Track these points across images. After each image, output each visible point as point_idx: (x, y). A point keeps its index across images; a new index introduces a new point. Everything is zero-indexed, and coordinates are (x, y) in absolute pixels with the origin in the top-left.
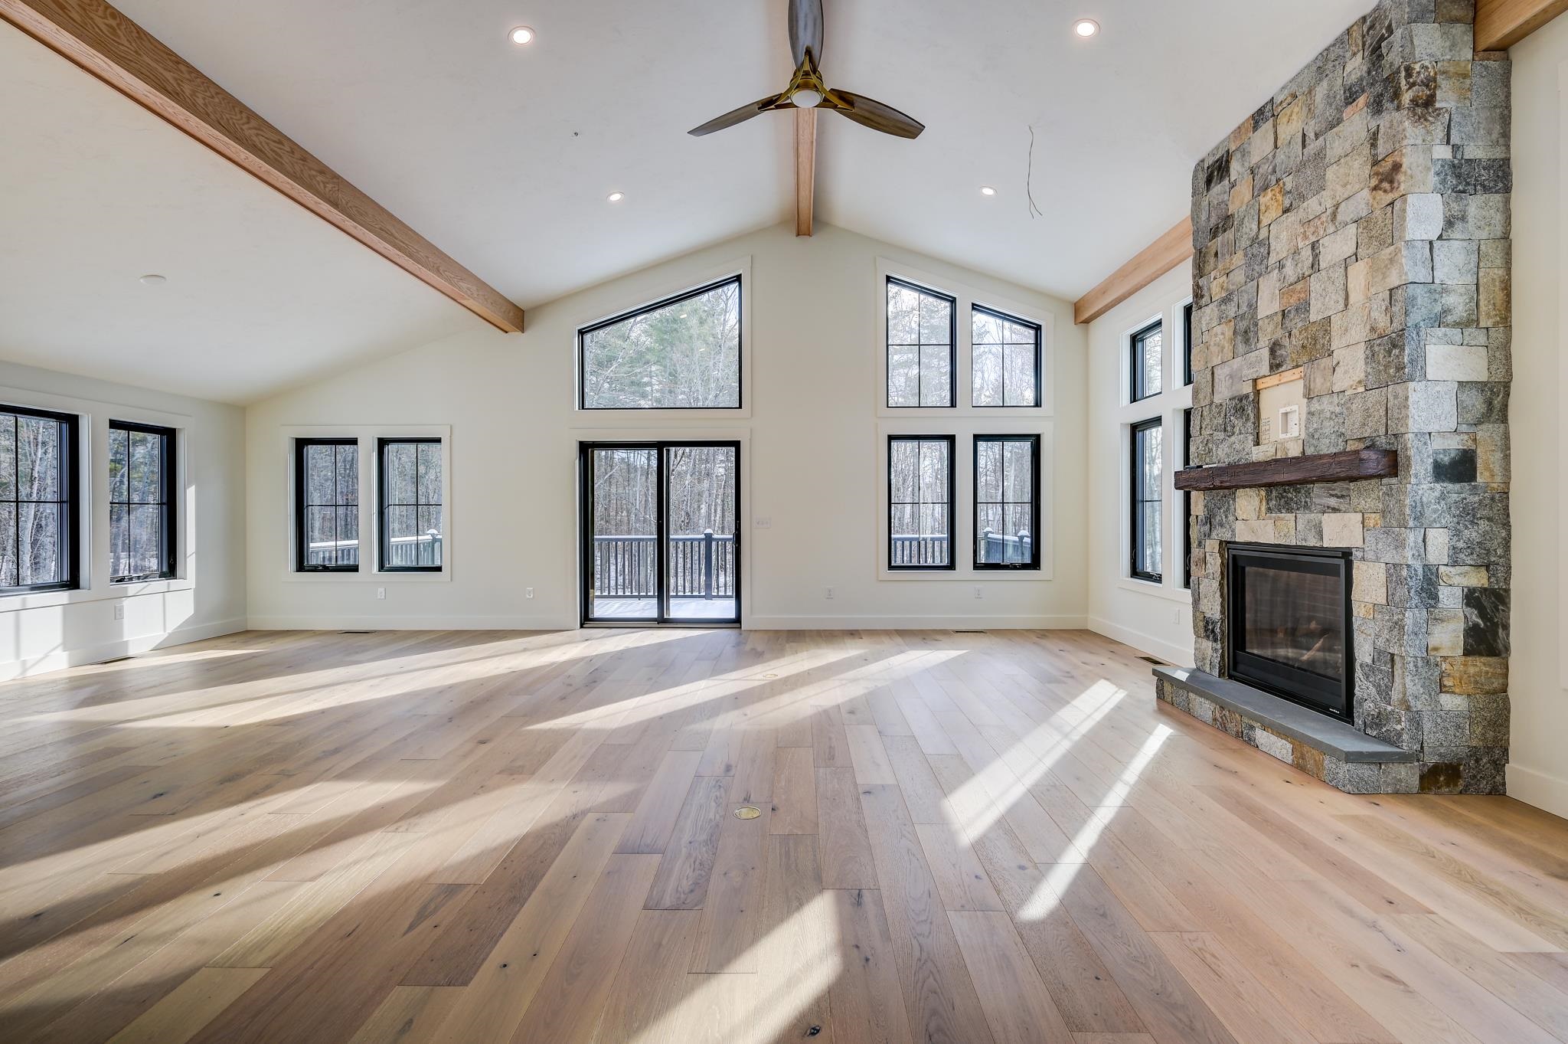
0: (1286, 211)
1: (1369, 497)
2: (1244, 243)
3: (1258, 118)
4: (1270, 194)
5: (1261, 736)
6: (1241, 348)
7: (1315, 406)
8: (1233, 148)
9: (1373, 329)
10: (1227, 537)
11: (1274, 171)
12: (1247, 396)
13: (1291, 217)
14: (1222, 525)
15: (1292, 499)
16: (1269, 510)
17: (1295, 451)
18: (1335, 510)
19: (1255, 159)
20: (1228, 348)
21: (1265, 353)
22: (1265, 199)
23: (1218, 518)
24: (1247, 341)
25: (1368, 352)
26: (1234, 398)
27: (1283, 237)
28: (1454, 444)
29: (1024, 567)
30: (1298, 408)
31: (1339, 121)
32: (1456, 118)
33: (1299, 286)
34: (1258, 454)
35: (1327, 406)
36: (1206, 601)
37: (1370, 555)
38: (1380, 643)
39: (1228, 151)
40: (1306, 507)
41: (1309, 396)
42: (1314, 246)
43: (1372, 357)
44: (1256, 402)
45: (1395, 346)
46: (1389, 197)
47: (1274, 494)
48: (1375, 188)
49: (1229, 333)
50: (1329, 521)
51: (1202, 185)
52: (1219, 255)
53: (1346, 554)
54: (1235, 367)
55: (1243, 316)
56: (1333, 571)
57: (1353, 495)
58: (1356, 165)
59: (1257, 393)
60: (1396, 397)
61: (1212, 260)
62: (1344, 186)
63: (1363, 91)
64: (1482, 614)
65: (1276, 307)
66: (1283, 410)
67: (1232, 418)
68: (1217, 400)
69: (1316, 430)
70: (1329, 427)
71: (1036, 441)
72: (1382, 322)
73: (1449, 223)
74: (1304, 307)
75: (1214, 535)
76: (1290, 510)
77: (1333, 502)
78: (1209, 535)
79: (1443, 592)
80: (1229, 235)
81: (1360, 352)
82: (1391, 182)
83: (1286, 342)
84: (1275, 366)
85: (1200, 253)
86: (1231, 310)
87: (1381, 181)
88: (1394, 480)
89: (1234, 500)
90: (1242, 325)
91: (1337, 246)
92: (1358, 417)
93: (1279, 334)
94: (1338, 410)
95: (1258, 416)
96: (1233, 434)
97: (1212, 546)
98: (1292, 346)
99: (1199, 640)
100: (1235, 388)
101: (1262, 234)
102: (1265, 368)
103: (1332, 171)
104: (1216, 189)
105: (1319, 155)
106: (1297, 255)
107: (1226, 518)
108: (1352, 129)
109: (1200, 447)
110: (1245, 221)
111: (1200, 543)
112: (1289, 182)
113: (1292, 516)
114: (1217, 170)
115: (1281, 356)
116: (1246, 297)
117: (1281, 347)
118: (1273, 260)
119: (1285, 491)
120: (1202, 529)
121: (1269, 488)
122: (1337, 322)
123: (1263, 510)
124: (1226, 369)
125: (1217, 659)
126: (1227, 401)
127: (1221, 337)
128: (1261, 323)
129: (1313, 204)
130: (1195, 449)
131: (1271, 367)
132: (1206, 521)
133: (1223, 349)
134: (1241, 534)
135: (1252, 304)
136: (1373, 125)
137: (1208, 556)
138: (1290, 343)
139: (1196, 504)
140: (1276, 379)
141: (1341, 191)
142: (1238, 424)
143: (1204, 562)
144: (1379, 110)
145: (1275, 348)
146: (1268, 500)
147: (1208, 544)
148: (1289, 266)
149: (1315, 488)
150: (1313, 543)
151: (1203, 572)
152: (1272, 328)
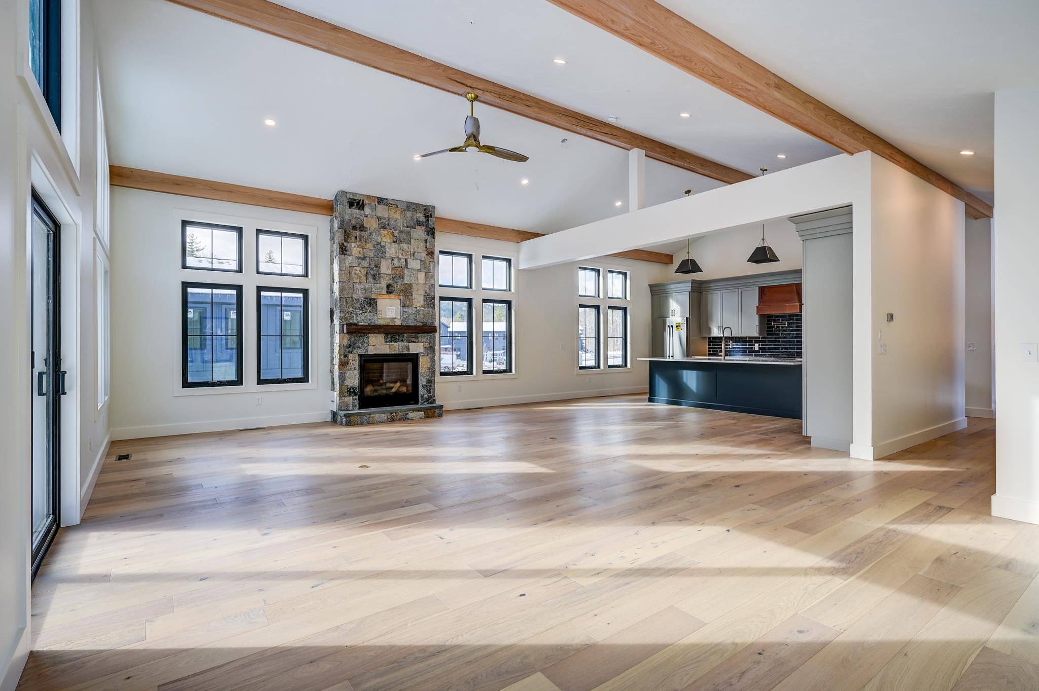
0: (394, 242)
1: (424, 338)
2: (374, 242)
3: (381, 200)
4: (385, 232)
5: (411, 415)
6: (371, 280)
7: (406, 309)
8: (366, 201)
9: (426, 293)
10: (362, 352)
11: (389, 225)
12: (374, 299)
13: (395, 245)
14: (360, 348)
15: (397, 338)
16: (386, 342)
17: (398, 323)
18: (414, 342)
19: (379, 215)
20: (363, 278)
21: (385, 286)
23: (357, 345)
24: (375, 279)
25: (425, 298)
26: (367, 299)
27: (392, 250)
30: (395, 308)
31: (415, 228)
33: (400, 270)
34: (381, 322)
35: (410, 311)
36: (349, 380)
37: (425, 355)
38: (429, 378)
39: (363, 201)
40: (402, 341)
41: (403, 305)
42: (406, 260)
43: (426, 300)
44: (376, 302)
45: (433, 299)
46: (431, 260)
47: (389, 336)
49: (364, 272)
50: (412, 345)
52: (358, 239)
53: (417, 355)
54: (367, 286)
55: (372, 269)
56: (412, 360)
57: (420, 337)
58: (422, 245)
59: (377, 299)
60: (432, 313)
61: (353, 239)
62: (418, 248)
63: (423, 226)
65: (389, 272)
66: (389, 308)
67: (366, 306)
68: (355, 296)
69: (407, 317)
70: (411, 317)
72: (428, 291)
74: (402, 277)
75: (355, 352)
76: (396, 342)
77: (413, 339)
78: (352, 352)
80: (365, 234)
81: (422, 298)
82: (432, 256)
83: (395, 286)
84: (389, 292)
85: (345, 231)
86: (365, 263)
87: (428, 254)
89: (368, 338)
90: (372, 272)
91: (414, 264)
92: (422, 316)
93: (391, 282)
94: (414, 312)
95: (377, 307)
96: (366, 312)
98: (398, 286)
99: (343, 398)
100: (367, 295)
101: (383, 244)
102: (384, 292)
103: (412, 241)
104: (355, 211)
105: (409, 233)
106: (399, 259)
107: (362, 345)
108: (419, 233)
109: (347, 315)
110: (374, 233)
111: (345, 356)
112: (396, 233)
113: (397, 344)
114: (356, 203)
115: (392, 290)
116: (374, 262)
117: (392, 286)
118: (387, 255)
119: (394, 335)
120: (347, 350)
121: (387, 334)
122: (414, 286)
123: (383, 341)
124: (362, 286)
125: (357, 402)
126: (362, 299)
127: (359, 272)
128: (382, 275)
129: (405, 246)
130: (343, 315)
131: (387, 292)
132: (349, 346)
133: (360, 278)
134: (372, 351)
135: (377, 266)
136: (426, 237)
137: (351, 361)
138: (397, 286)
139: (343, 339)
140: (387, 296)
141: (416, 249)
142: (369, 309)
143: (348, 364)
144: (428, 234)
145: (388, 286)
146: (386, 338)
147: (351, 356)
148: (396, 261)
149: (406, 335)
150: (406, 352)
151: (348, 368)
152: (387, 279)
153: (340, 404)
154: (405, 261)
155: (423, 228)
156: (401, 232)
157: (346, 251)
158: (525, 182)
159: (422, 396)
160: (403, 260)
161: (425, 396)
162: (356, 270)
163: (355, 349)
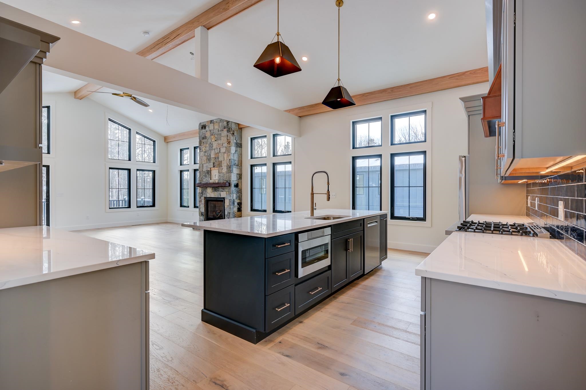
0: (215, 141)
1: (227, 190)
2: (209, 143)
3: (211, 122)
6: (208, 162)
7: (220, 174)
8: (206, 124)
9: (227, 164)
10: (206, 196)
11: (214, 133)
12: (209, 171)
13: (216, 142)
15: (216, 189)
16: (213, 191)
17: (217, 182)
18: (223, 191)
19: (210, 129)
20: (206, 161)
21: (212, 164)
22: (212, 137)
23: (204, 193)
24: (209, 161)
26: (207, 171)
27: (215, 145)
28: (236, 182)
29: (151, 206)
30: (217, 174)
31: (223, 131)
32: (236, 137)
33: (218, 154)
34: (211, 181)
35: (222, 175)
37: (227, 198)
38: (228, 211)
40: (218, 191)
41: (219, 172)
42: (220, 148)
43: (227, 168)
44: (211, 172)
45: (230, 168)
46: (229, 146)
47: (214, 189)
48: (228, 143)
50: (222, 193)
51: (201, 128)
53: (224, 198)
55: (208, 156)
56: (222, 201)
57: (225, 189)
58: (225, 138)
59: (211, 170)
60: (230, 175)
61: (203, 143)
64: (239, 206)
65: (214, 156)
66: (215, 174)
67: (207, 174)
68: (204, 170)
69: (220, 179)
70: (222, 178)
71: (154, 172)
73: (236, 151)
74: (218, 158)
76: (216, 191)
77: (222, 190)
78: (202, 196)
79: (235, 203)
80: (206, 140)
81: (226, 167)
82: (229, 144)
83: (215, 163)
84: (214, 167)
86: (206, 154)
88: (230, 187)
89: (207, 189)
90: (208, 158)
91: (223, 150)
92: (225, 177)
93: (214, 161)
94: (223, 176)
95: (211, 174)
96: (207, 177)
97: (203, 198)
98: (216, 164)
99: (200, 217)
101: (212, 143)
102: (212, 166)
103: (222, 138)
104: (203, 130)
105: (220, 134)
108: (225, 132)
109: (201, 179)
110: (209, 139)
111: (200, 198)
114: (203, 127)
118: (213, 148)
120: (200, 195)
121: (213, 187)
122: (223, 162)
124: (205, 165)
125: (204, 219)
128: (211, 158)
129: (219, 142)
132: (202, 193)
134: (208, 195)
135: (210, 154)
136: (227, 134)
137: (202, 200)
139: (200, 190)
140: (214, 169)
141: (223, 142)
144: (228, 132)
145: (214, 163)
148: (216, 150)
149: (220, 188)
150: (219, 197)
151: (201, 203)
152: (213, 160)
155: (226, 129)
156: (218, 135)
157: (201, 150)
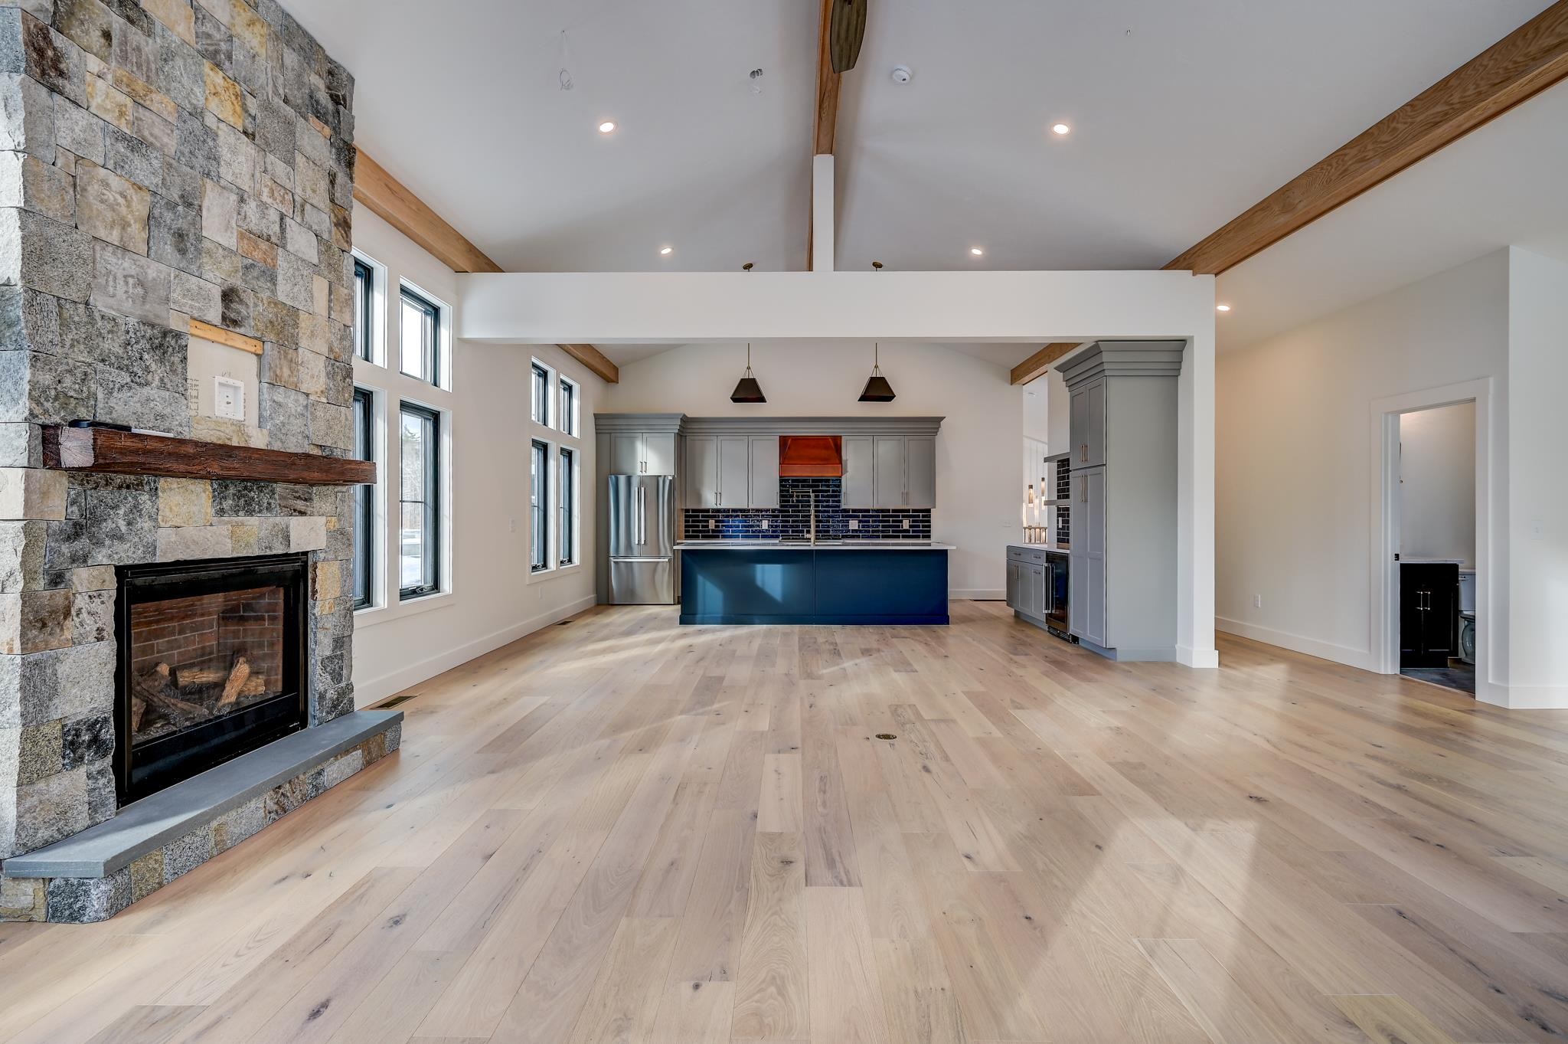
0: (245, 133)
4: (219, 78)
6: (168, 252)
7: (279, 397)
9: (331, 350)
12: (178, 335)
14: (121, 538)
15: (253, 499)
16: (221, 512)
17: (258, 441)
18: (302, 513)
20: (135, 230)
21: (216, 294)
24: (183, 252)
25: (330, 368)
26: (153, 326)
27: (238, 159)
30: (244, 386)
31: (306, 118)
33: (264, 245)
34: (202, 431)
35: (291, 402)
36: (70, 693)
37: (331, 556)
40: (269, 508)
41: (269, 377)
42: (281, 216)
43: (330, 375)
47: (232, 490)
49: (140, 205)
50: (295, 523)
53: (307, 557)
54: (151, 273)
55: (171, 206)
57: (316, 499)
59: (189, 337)
62: (313, 190)
63: (326, 122)
65: (230, 241)
66: (223, 380)
67: (146, 356)
68: (100, 302)
69: (283, 424)
70: (296, 425)
74: (270, 274)
75: (101, 556)
76: (249, 513)
77: (299, 505)
78: (83, 557)
81: (322, 365)
84: (230, 322)
86: (145, 170)
88: (344, 488)
89: (155, 494)
91: (303, 242)
93: (237, 282)
94: (299, 409)
95: (185, 369)
96: (147, 384)
98: (255, 308)
99: (41, 785)
100: (152, 309)
101: (209, 121)
102: (214, 313)
103: (298, 158)
105: (289, 126)
106: (263, 207)
107: (129, 524)
108: (317, 141)
109: (68, 381)
110: (179, 62)
111: (57, 579)
112: (252, 105)
113: (253, 521)
115: (239, 313)
116: (178, 180)
117: (241, 301)
118: (225, 173)
119: (246, 488)
120: (65, 549)
121: (222, 482)
122: (302, 318)
123: (211, 511)
124: (127, 264)
125: (107, 786)
126: (132, 321)
127: (121, 200)
128: (206, 244)
129: (278, 166)
130: (46, 379)
131: (224, 318)
132: (76, 531)
133: (125, 225)
134: (170, 547)
135: (190, 202)
136: (336, 168)
137: (81, 602)
138: (256, 305)
139: (45, 495)
140: (220, 335)
141: (307, 190)
142: (158, 371)
143: (67, 614)
144: (338, 160)
145: (228, 296)
146: (219, 496)
147: (81, 578)
148: (251, 208)
149: (279, 488)
150: (279, 550)
151: (67, 635)
152: (226, 265)
153: (27, 820)
154: (278, 220)
155: (326, 128)
156: (267, 107)
157: (61, 74)
158: (607, 127)
159: (322, 697)
160: (274, 216)
161: (328, 695)
162: (106, 184)
163: (99, 543)
